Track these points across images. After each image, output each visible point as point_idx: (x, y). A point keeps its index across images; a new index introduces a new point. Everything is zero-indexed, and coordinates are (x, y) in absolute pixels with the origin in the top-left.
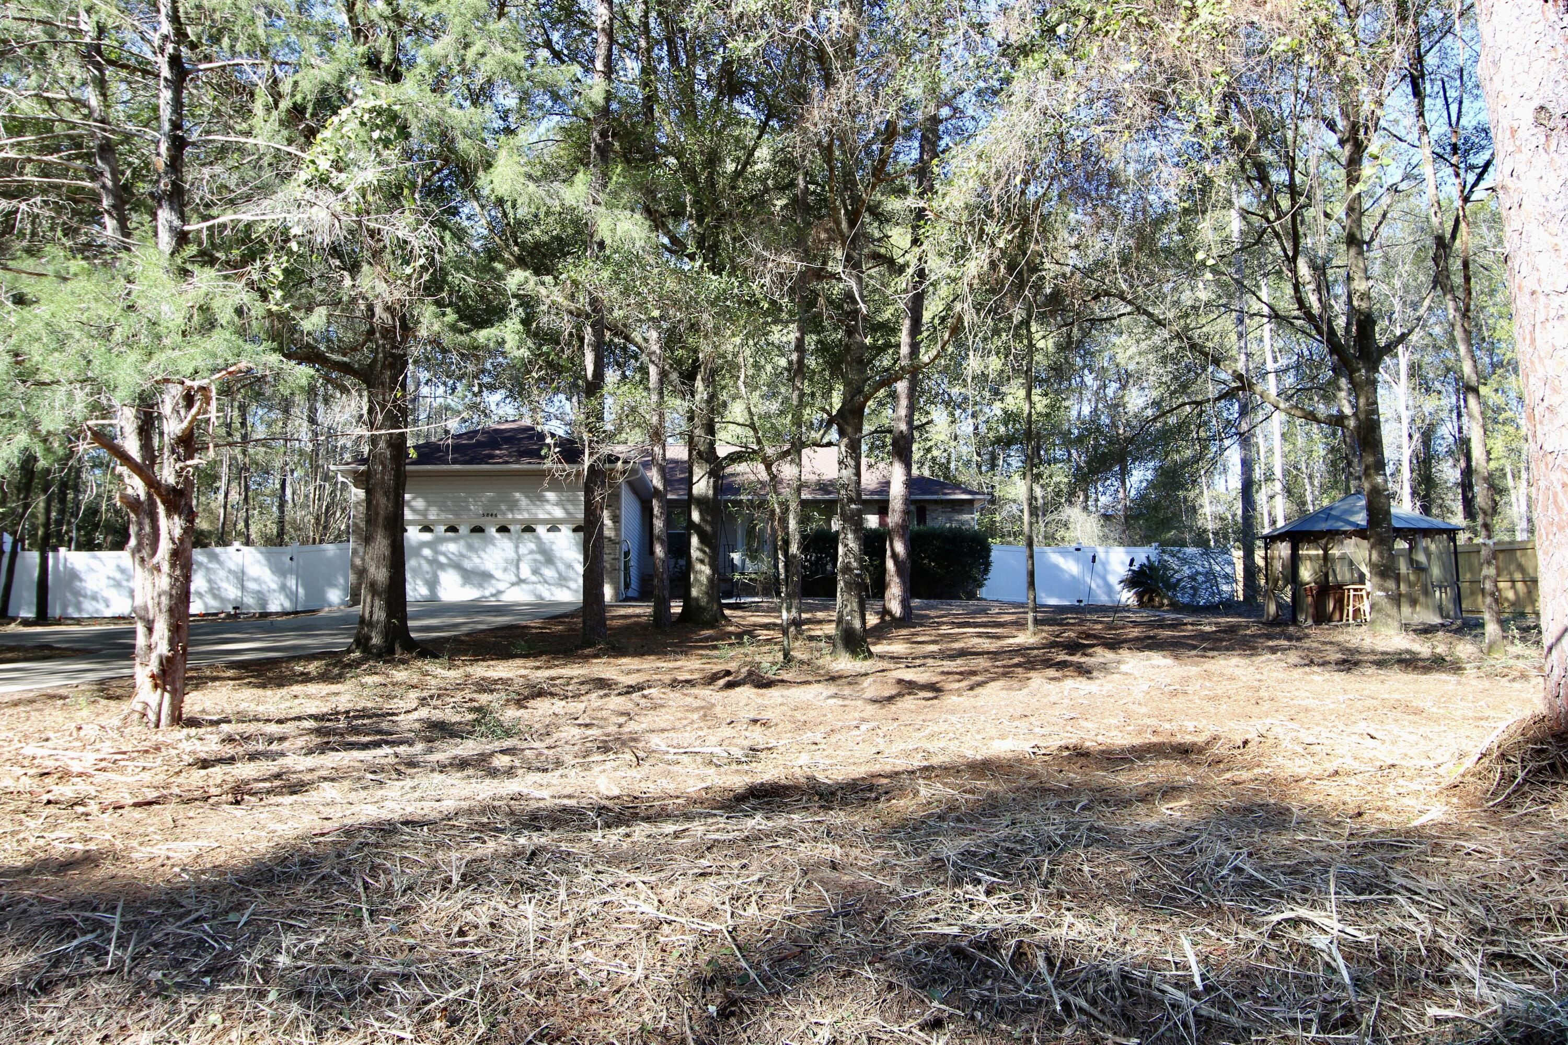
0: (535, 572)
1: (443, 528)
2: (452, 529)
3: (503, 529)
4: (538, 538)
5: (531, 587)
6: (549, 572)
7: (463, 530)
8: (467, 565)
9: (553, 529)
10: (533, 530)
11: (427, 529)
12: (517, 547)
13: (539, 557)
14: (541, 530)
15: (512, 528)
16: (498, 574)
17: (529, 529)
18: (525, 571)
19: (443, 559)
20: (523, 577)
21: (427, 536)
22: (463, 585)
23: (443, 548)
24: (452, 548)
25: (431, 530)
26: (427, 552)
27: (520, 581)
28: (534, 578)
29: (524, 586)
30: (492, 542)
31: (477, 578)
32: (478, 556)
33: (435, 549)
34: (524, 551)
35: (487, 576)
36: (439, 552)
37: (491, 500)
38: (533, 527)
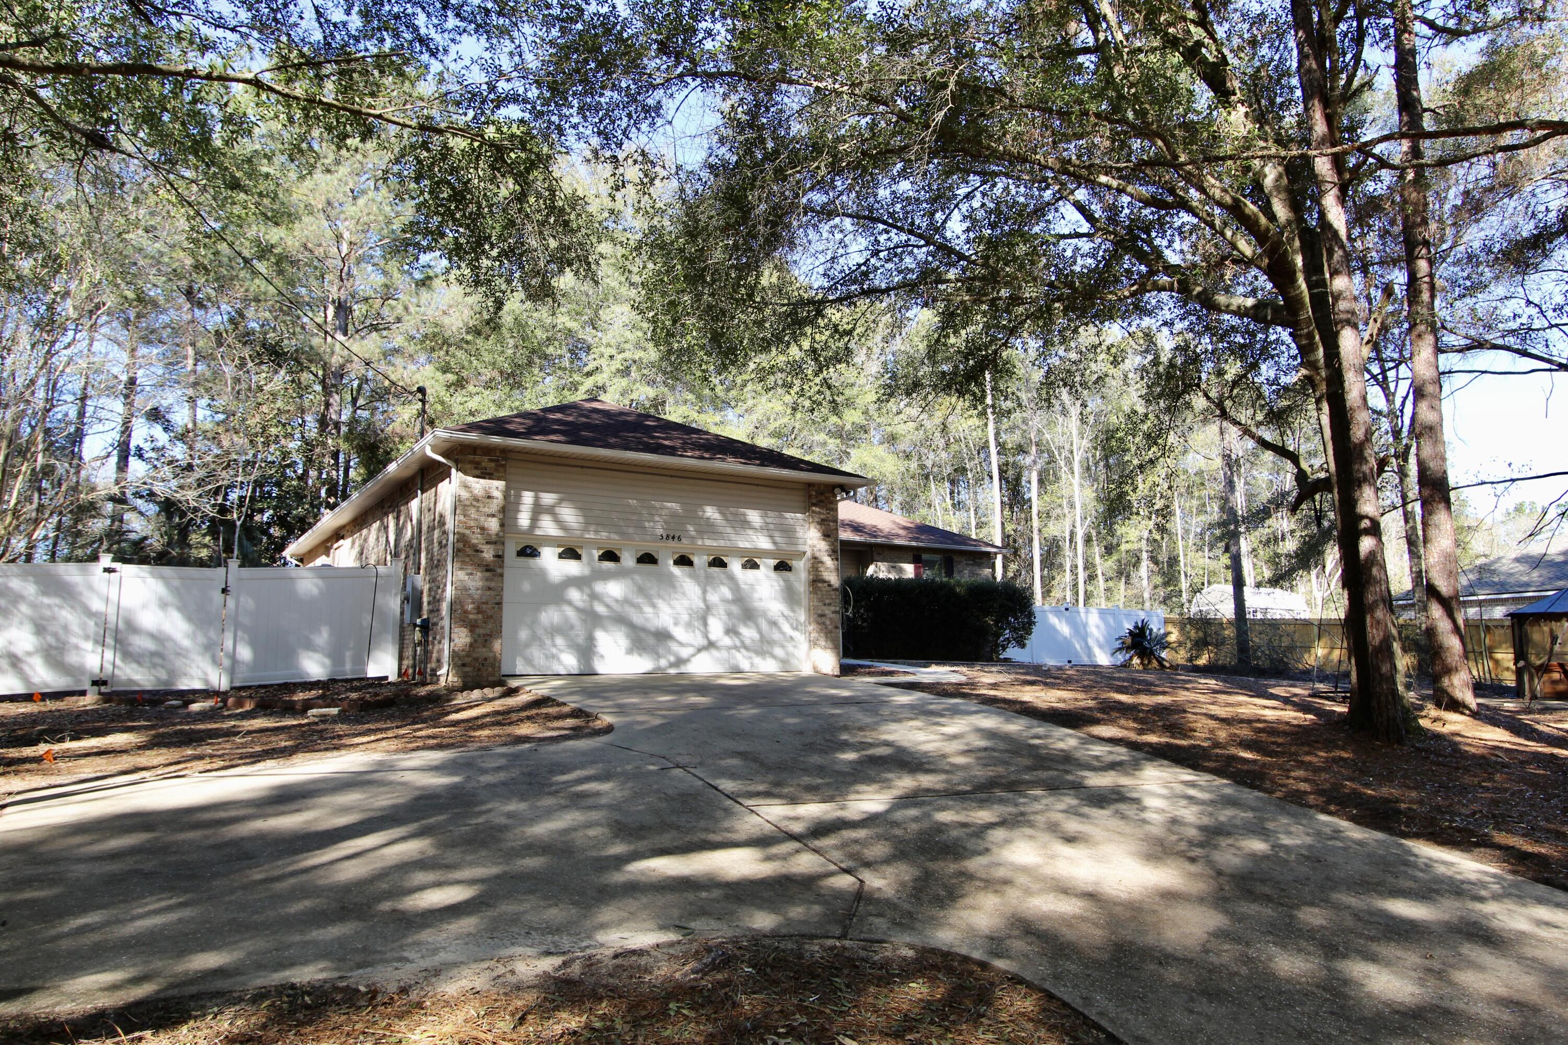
0: (731, 631)
1: (596, 554)
2: (610, 556)
3: (684, 561)
4: (732, 578)
5: (724, 654)
6: (748, 633)
7: (628, 560)
8: (636, 618)
9: (751, 565)
10: (723, 565)
11: (571, 553)
12: (704, 592)
13: (735, 609)
14: (735, 566)
15: (695, 560)
16: (679, 633)
17: (718, 563)
18: (716, 629)
19: (600, 609)
20: (713, 637)
21: (572, 568)
22: (630, 651)
23: (599, 587)
24: (614, 589)
25: (577, 557)
26: (574, 595)
27: (711, 645)
28: (727, 641)
29: (714, 652)
30: (670, 582)
31: (651, 641)
32: (654, 606)
33: (587, 590)
34: (713, 598)
35: (663, 636)
36: (594, 596)
37: (674, 515)
38: (725, 559)
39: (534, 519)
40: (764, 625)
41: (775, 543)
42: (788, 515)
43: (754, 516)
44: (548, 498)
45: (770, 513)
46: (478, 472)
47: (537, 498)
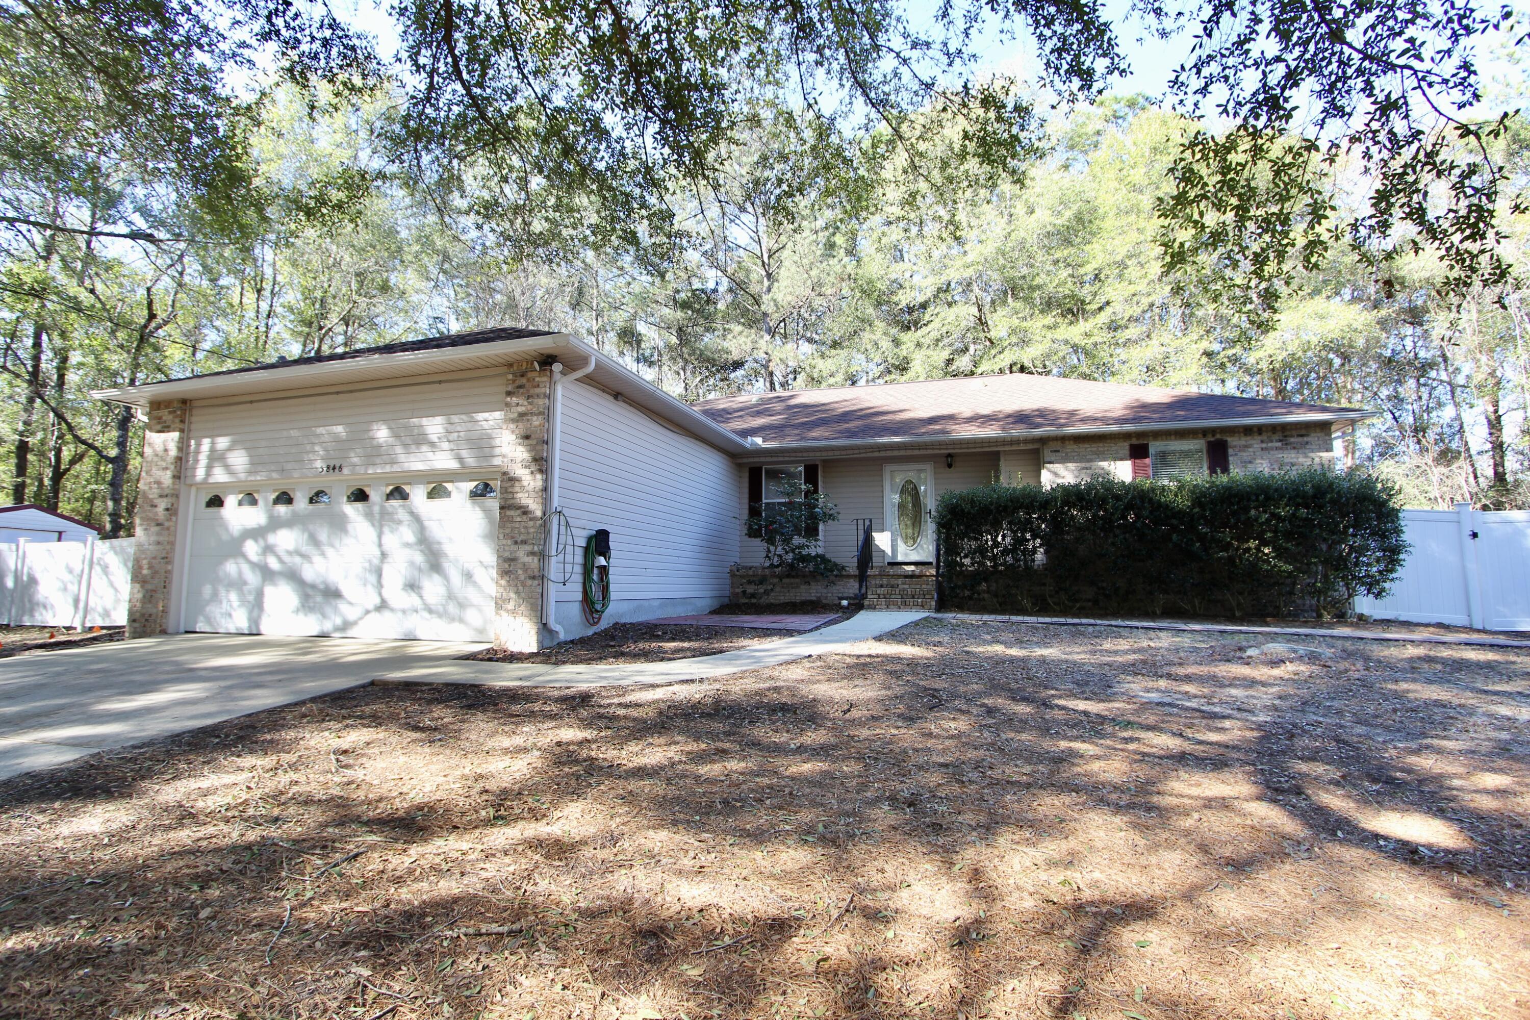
0: (410, 587)
1: (271, 497)
2: (285, 498)
3: (360, 496)
4: (414, 512)
6: (433, 589)
7: (301, 501)
8: (307, 572)
9: (439, 492)
10: (404, 496)
11: (251, 499)
12: (380, 535)
13: (417, 555)
14: (418, 496)
15: (372, 493)
16: (348, 588)
17: (398, 493)
18: (393, 584)
19: (273, 563)
20: (387, 594)
21: (250, 515)
23: (274, 538)
25: (255, 502)
26: (252, 548)
27: (383, 606)
28: (405, 600)
29: (387, 614)
30: (339, 524)
31: (319, 599)
32: (323, 554)
33: (262, 542)
34: (391, 540)
35: (332, 594)
36: (268, 549)
37: (337, 440)
38: (407, 488)
39: (209, 468)
40: (456, 579)
41: (460, 459)
42: (480, 416)
43: (434, 426)
44: (223, 442)
45: (455, 419)
46: (159, 427)
47: (213, 443)
